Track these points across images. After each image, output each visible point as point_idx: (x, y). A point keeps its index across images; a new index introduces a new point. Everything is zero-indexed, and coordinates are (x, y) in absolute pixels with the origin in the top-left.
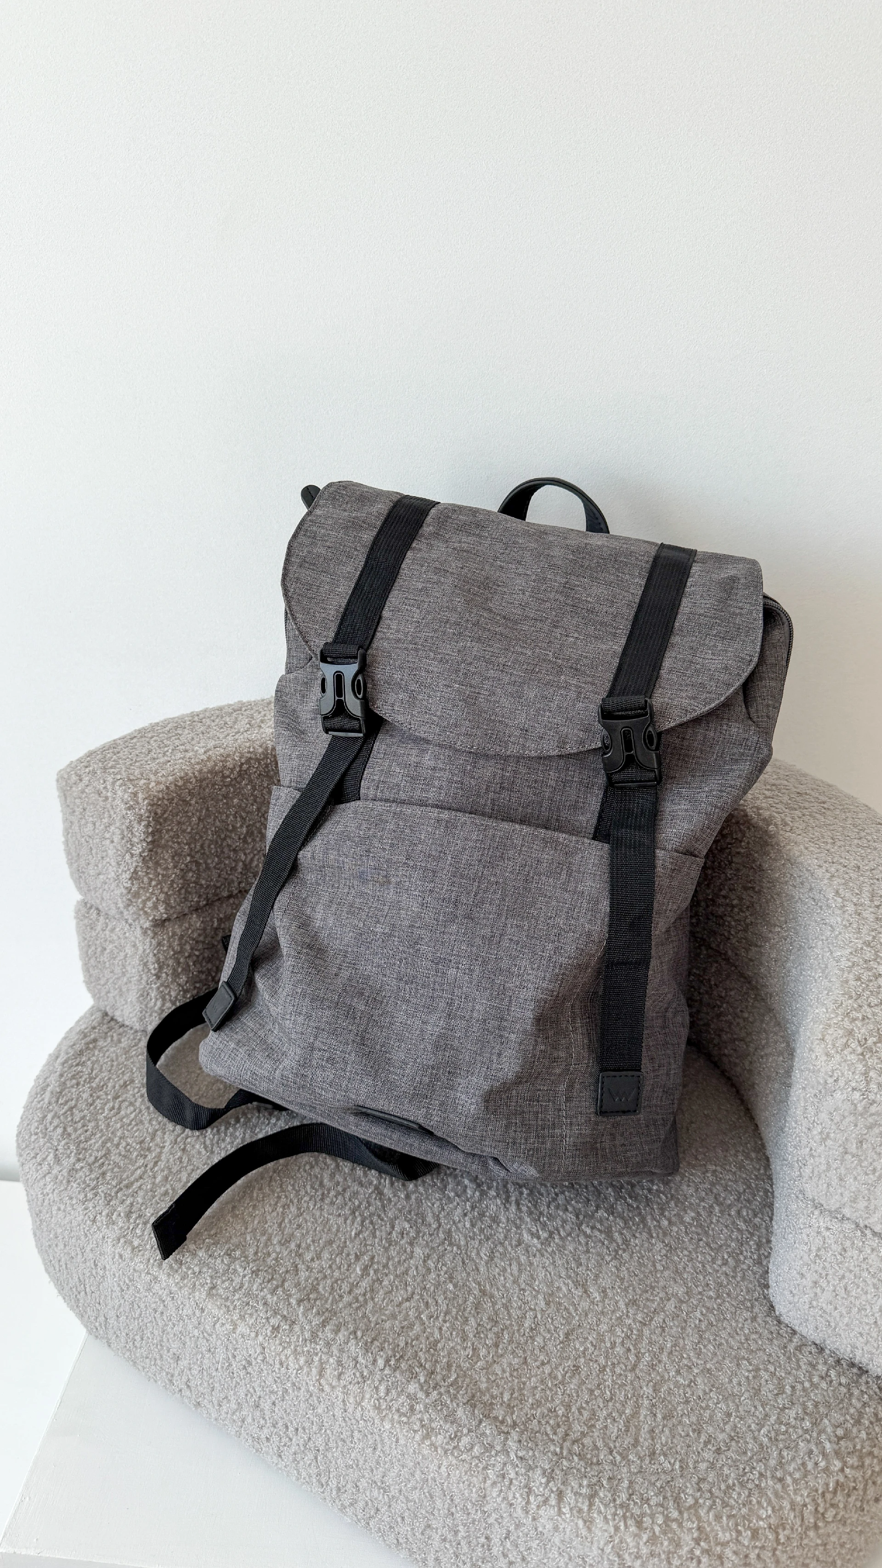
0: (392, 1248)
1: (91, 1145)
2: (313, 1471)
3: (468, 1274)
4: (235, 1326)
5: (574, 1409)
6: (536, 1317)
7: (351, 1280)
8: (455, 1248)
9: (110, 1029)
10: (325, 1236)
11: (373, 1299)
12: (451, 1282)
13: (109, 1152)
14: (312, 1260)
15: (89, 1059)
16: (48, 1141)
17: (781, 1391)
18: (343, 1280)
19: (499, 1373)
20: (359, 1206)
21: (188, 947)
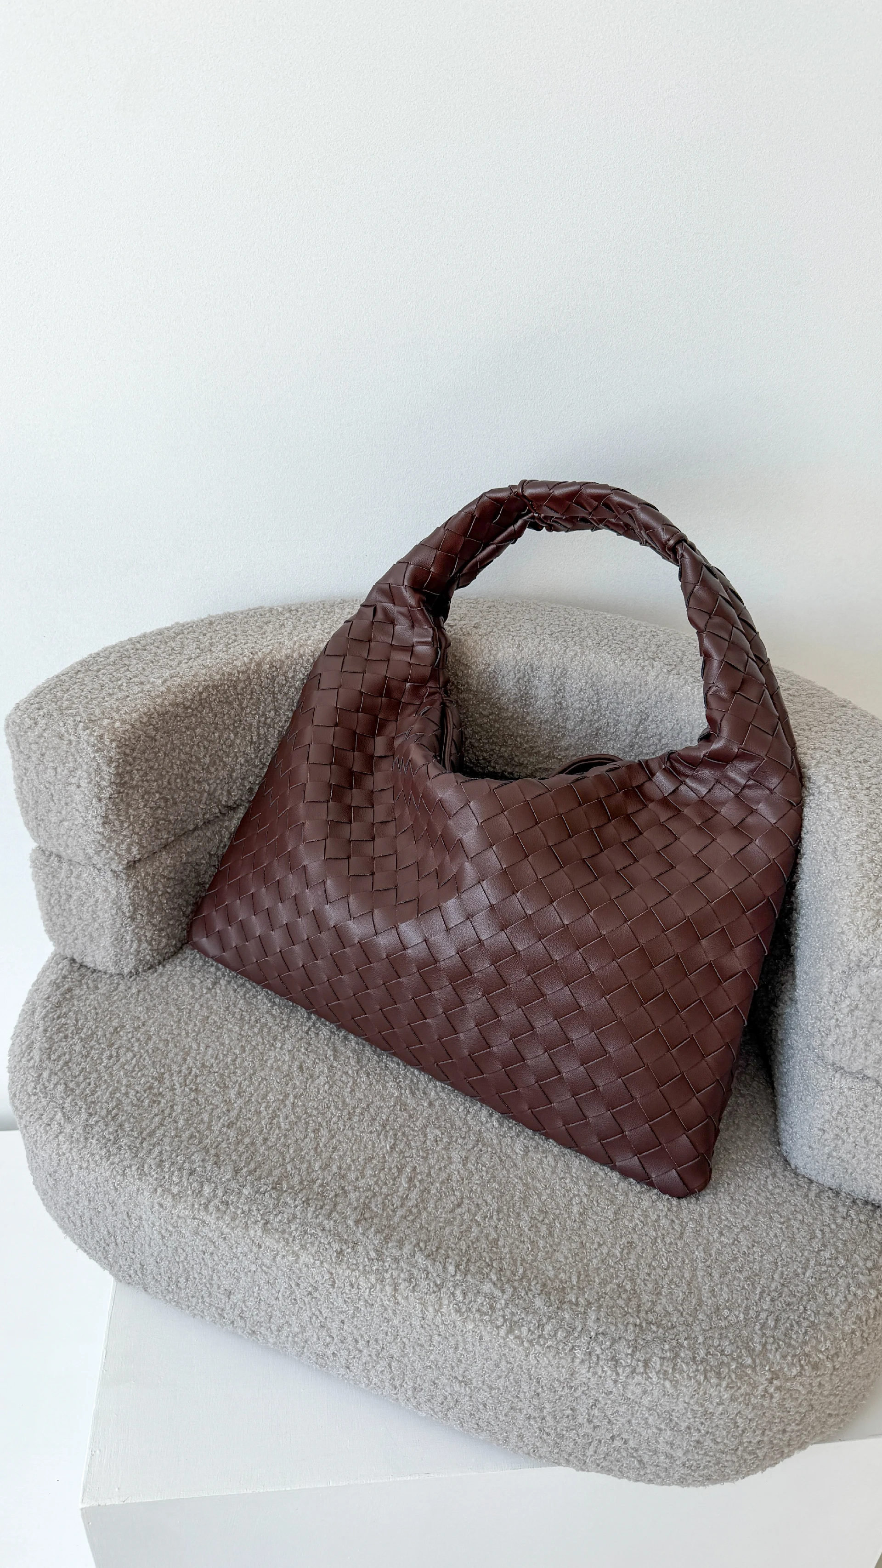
0: (430, 1156)
1: (98, 1098)
2: (387, 1376)
3: (508, 1171)
4: (298, 1256)
5: (639, 1281)
6: (582, 1201)
7: (400, 1194)
8: (489, 1149)
9: (83, 976)
10: (362, 1153)
11: (425, 1208)
12: (495, 1181)
13: (119, 1103)
14: (357, 1179)
15: (70, 1011)
16: (51, 1100)
17: (813, 1237)
18: (392, 1195)
19: (563, 1260)
20: (387, 1120)
21: (160, 886)
